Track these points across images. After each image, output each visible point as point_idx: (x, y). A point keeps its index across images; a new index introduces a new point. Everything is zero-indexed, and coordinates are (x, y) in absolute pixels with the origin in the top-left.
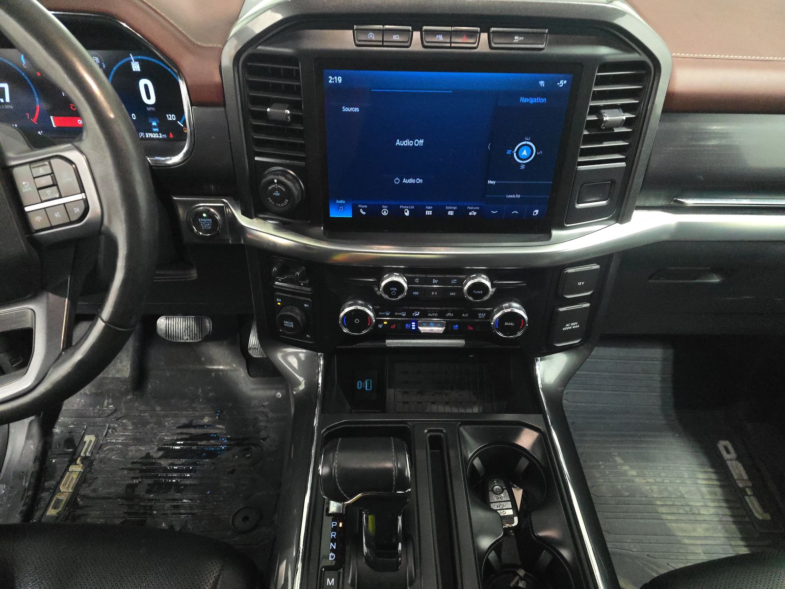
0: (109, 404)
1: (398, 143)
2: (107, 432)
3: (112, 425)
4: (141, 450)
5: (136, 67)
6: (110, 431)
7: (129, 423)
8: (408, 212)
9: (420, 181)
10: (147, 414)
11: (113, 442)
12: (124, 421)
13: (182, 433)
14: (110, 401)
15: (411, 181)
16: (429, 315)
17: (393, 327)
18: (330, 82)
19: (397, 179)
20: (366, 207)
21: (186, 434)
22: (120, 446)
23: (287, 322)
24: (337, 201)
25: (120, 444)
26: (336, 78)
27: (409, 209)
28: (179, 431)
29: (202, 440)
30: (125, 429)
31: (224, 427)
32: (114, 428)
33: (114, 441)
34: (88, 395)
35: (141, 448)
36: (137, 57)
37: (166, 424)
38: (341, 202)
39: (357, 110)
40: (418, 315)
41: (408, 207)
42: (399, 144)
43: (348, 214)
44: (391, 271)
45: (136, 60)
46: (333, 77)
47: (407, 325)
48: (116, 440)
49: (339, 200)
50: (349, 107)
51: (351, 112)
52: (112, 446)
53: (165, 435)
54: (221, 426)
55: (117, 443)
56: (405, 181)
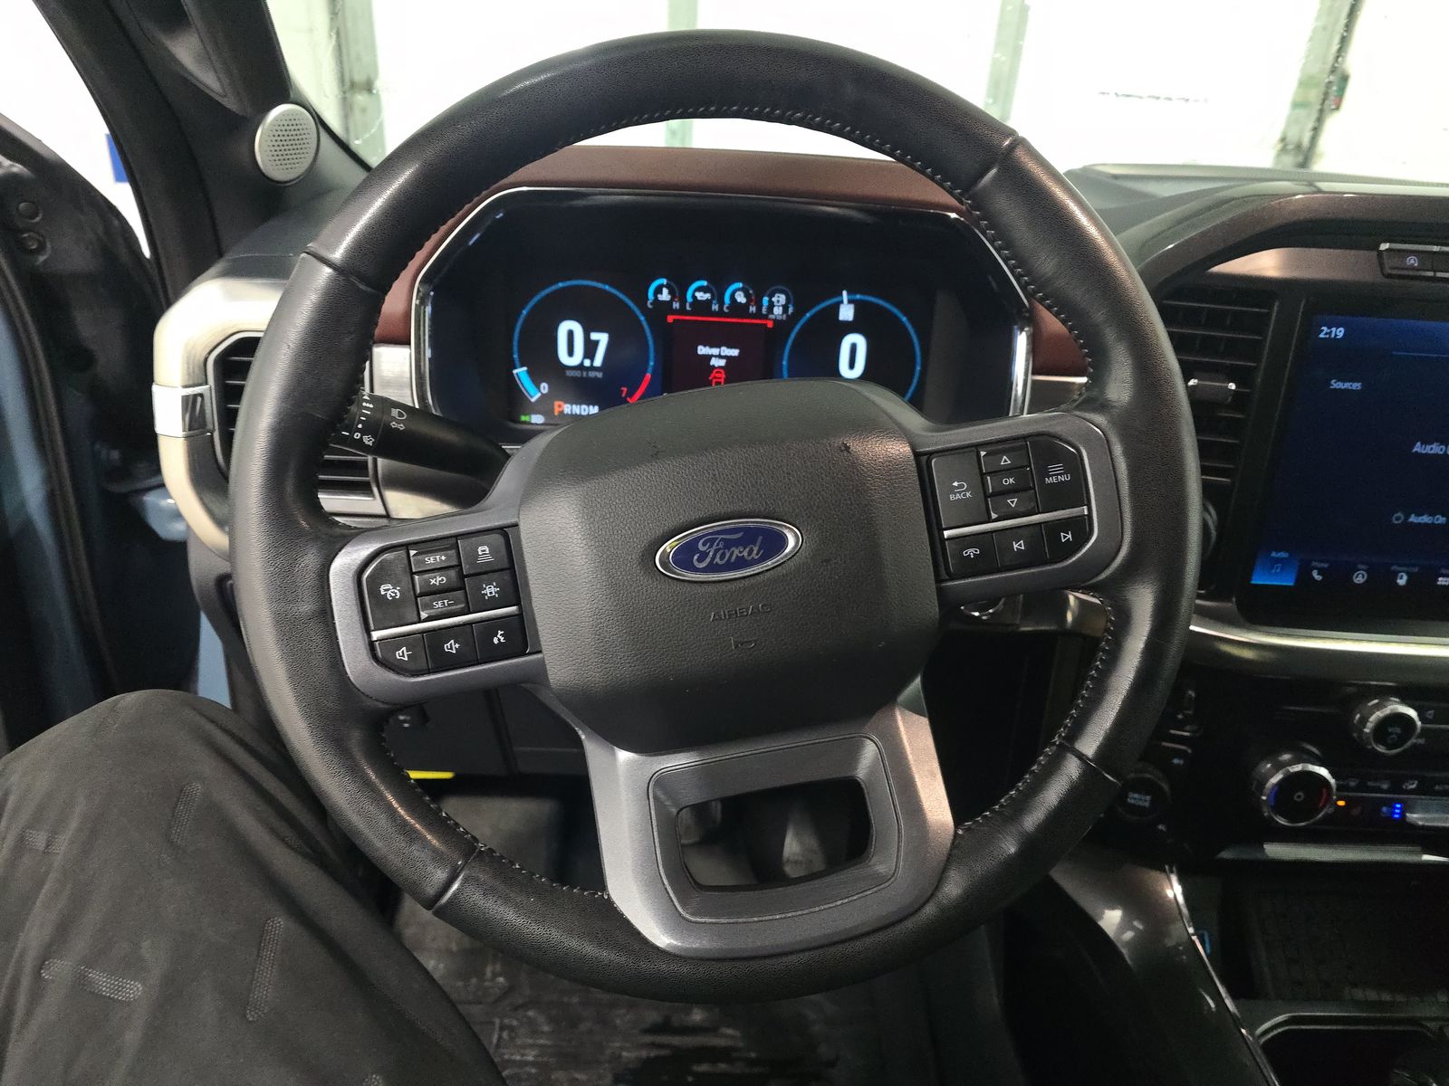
0: (495, 975)
1: (1418, 448)
2: (500, 1038)
3: (506, 1021)
4: (577, 1079)
5: (847, 313)
6: (505, 1035)
7: (541, 1019)
8: (1405, 577)
9: (1441, 520)
10: (575, 1000)
11: (515, 1061)
12: (531, 1013)
13: (654, 1045)
14: (498, 967)
15: (1425, 519)
16: (1437, 788)
17: (1356, 812)
18: (1322, 336)
19: (1399, 514)
20: (1326, 565)
21: (661, 1046)
22: (533, 1071)
23: (1136, 796)
24: (1274, 554)
25: (533, 1064)
26: (1334, 329)
27: (1407, 573)
28: (648, 1039)
29: (700, 1062)
30: (535, 1032)
31: (737, 1034)
32: (511, 1029)
33: (518, 1058)
34: (452, 952)
35: (578, 1076)
36: (852, 297)
37: (618, 1022)
38: (1283, 555)
39: (1357, 386)
40: (1414, 786)
41: (1405, 569)
42: (1419, 450)
43: (1287, 580)
44: (1384, 694)
45: (850, 302)
46: (1329, 328)
47: (1384, 809)
48: (523, 1055)
49: (1278, 551)
50: (1344, 381)
51: (1346, 390)
52: (516, 1070)
53: (622, 1048)
54: (730, 1031)
55: (527, 1063)
56: (1413, 519)
